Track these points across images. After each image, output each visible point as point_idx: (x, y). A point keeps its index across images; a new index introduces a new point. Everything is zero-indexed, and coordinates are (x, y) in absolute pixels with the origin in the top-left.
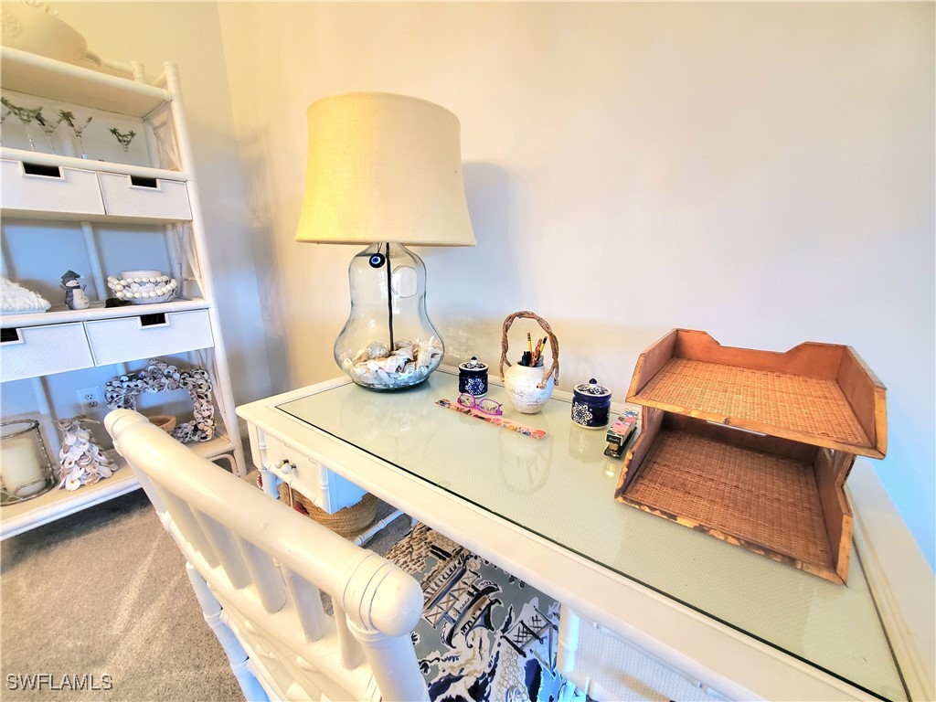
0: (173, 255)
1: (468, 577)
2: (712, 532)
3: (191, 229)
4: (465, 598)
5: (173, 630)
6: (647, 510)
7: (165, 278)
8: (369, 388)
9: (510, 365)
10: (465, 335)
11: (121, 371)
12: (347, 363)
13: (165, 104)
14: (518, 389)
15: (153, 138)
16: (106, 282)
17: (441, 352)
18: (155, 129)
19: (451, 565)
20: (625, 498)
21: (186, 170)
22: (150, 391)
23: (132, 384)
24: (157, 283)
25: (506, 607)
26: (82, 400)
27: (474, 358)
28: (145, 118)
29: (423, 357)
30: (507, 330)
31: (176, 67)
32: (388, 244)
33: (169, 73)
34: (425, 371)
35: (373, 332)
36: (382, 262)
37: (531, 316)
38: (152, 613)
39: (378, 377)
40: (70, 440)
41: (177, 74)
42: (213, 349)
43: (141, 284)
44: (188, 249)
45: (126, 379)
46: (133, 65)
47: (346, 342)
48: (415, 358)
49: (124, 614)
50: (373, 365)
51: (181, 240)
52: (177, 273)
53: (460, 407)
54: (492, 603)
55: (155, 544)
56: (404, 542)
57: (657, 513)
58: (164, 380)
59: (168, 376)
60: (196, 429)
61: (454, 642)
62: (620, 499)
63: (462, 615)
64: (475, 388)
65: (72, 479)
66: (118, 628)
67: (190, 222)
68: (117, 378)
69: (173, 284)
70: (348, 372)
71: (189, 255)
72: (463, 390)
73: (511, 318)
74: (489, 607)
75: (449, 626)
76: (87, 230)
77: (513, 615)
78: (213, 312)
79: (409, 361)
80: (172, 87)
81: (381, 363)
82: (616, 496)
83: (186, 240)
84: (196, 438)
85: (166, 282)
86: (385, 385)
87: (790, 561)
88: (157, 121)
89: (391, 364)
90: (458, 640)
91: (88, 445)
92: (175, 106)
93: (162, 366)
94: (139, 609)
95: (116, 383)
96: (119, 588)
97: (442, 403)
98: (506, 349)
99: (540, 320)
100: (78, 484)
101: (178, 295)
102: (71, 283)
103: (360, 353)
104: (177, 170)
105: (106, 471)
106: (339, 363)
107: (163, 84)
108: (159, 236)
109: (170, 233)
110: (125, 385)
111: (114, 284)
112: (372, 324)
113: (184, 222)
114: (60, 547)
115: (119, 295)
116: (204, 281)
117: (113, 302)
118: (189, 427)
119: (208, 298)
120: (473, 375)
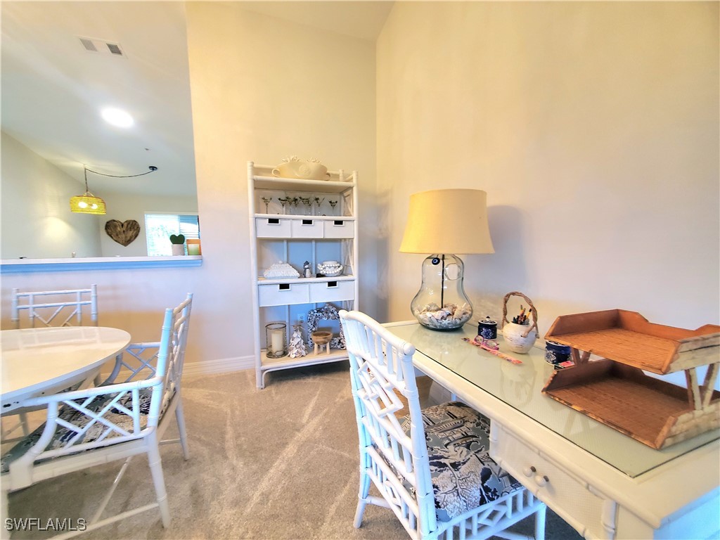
0: (342, 253)
1: (464, 429)
2: (590, 415)
3: (352, 241)
4: (459, 435)
5: (325, 429)
6: (557, 399)
7: (338, 265)
8: (426, 327)
9: (508, 322)
10: (492, 305)
11: (314, 308)
12: (416, 312)
13: (351, 188)
14: (509, 336)
15: (343, 201)
16: (316, 266)
17: (470, 312)
18: (345, 197)
19: (456, 421)
20: (547, 393)
21: (355, 215)
22: (324, 318)
23: (318, 314)
24: (335, 267)
25: (481, 445)
26: (299, 319)
27: (488, 317)
28: (341, 193)
29: (457, 313)
30: (506, 302)
31: (357, 172)
32: (443, 255)
33: (354, 175)
34: (458, 322)
35: (432, 297)
36: (439, 262)
37: (520, 295)
38: (316, 420)
39: (431, 321)
40: (295, 335)
41: (357, 175)
42: (353, 301)
43: (330, 267)
44: (349, 250)
45: (316, 311)
46: (340, 172)
47: (417, 301)
48: (453, 314)
49: (306, 417)
50: (429, 314)
51: (347, 246)
52: (343, 263)
53: (475, 342)
54: (473, 441)
55: (318, 393)
56: (434, 407)
57: (562, 402)
58: (330, 314)
59: (332, 313)
60: (340, 342)
61: (448, 447)
62: (544, 393)
63: (455, 440)
64: (487, 335)
65: (292, 354)
66: (304, 421)
67: (353, 239)
68: (313, 311)
69: (341, 268)
70: (417, 317)
71: (350, 254)
72: (479, 334)
73: (508, 296)
74: (471, 442)
75: (447, 441)
76: (314, 243)
77: (483, 449)
78: (356, 282)
79: (450, 315)
80: (355, 181)
81: (433, 314)
82: (542, 391)
83: (349, 247)
84: (339, 347)
85: (339, 267)
86: (435, 326)
87: (629, 434)
88: (345, 194)
89: (438, 315)
90: (451, 447)
91: (300, 339)
92: (355, 189)
93: (330, 307)
94: (312, 416)
95: (312, 313)
96: (305, 406)
97: (465, 339)
98: (505, 313)
99: (525, 297)
100: (294, 356)
101: (342, 273)
102: (306, 266)
103: (425, 308)
104: (351, 215)
105: (304, 353)
106: (413, 311)
107: (351, 180)
108: (338, 244)
109: (342, 243)
110: (315, 314)
111: (320, 267)
112: (431, 293)
113: (350, 239)
114: (284, 383)
115: (321, 272)
116: (354, 268)
117: (319, 275)
118: (337, 340)
119: (355, 276)
120: (487, 326)
